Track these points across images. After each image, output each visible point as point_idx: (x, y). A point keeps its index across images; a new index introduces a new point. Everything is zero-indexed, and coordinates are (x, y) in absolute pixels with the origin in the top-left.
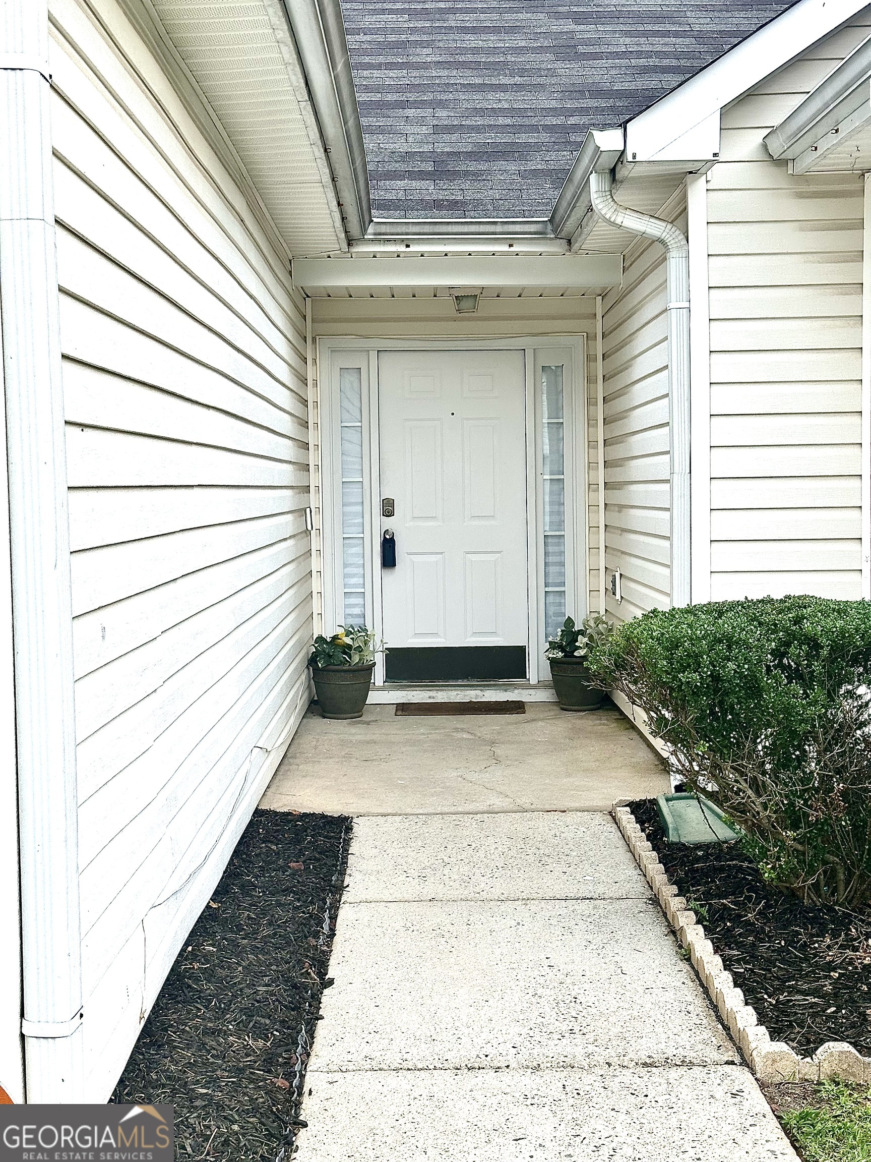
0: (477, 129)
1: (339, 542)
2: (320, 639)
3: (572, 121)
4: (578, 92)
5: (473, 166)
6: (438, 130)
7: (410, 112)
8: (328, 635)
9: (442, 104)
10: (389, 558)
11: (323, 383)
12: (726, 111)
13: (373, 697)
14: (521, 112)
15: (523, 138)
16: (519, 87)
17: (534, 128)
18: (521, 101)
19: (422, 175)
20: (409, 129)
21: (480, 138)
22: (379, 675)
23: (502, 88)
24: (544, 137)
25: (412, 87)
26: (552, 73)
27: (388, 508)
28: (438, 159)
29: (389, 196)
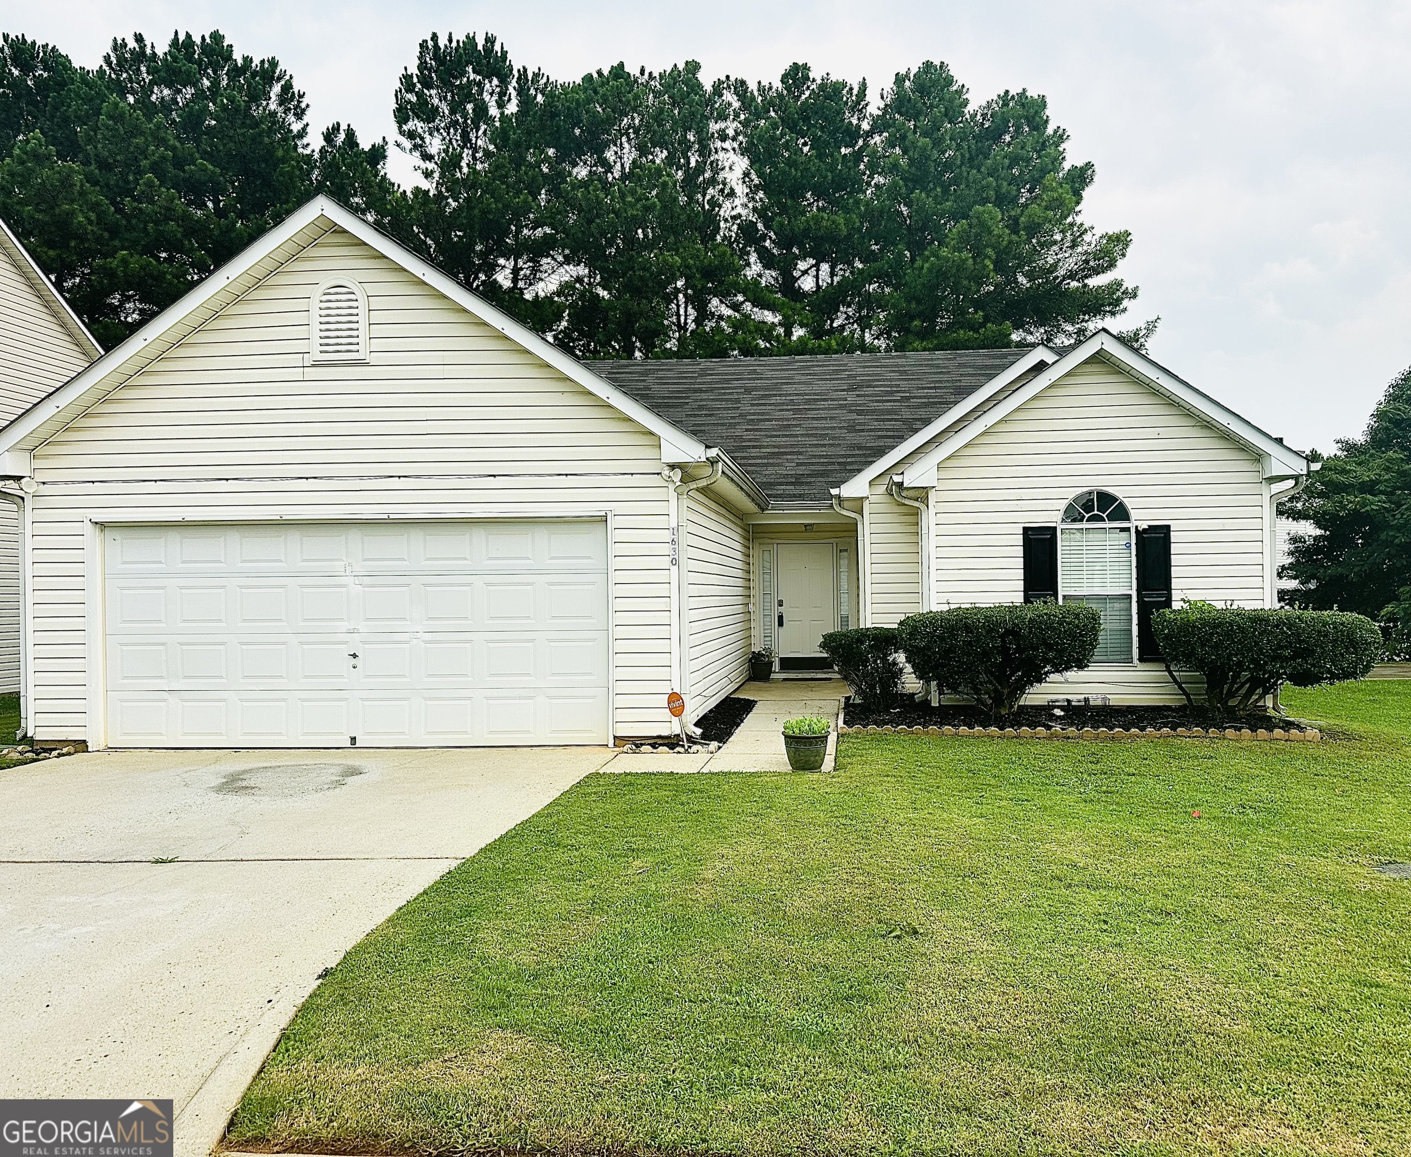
0: (813, 464)
1: (762, 616)
2: (754, 652)
3: (849, 460)
4: (853, 447)
5: (809, 480)
6: (798, 464)
7: (789, 457)
8: (757, 651)
9: (800, 453)
10: (781, 624)
11: (756, 555)
12: (871, 483)
13: (773, 676)
14: (830, 456)
15: (829, 468)
16: (831, 445)
17: (833, 463)
18: (831, 451)
19: (792, 484)
20: (788, 464)
21: (813, 468)
22: (776, 666)
23: (824, 445)
24: (837, 467)
25: (792, 446)
26: (844, 439)
27: (780, 603)
28: (798, 477)
29: (779, 492)
